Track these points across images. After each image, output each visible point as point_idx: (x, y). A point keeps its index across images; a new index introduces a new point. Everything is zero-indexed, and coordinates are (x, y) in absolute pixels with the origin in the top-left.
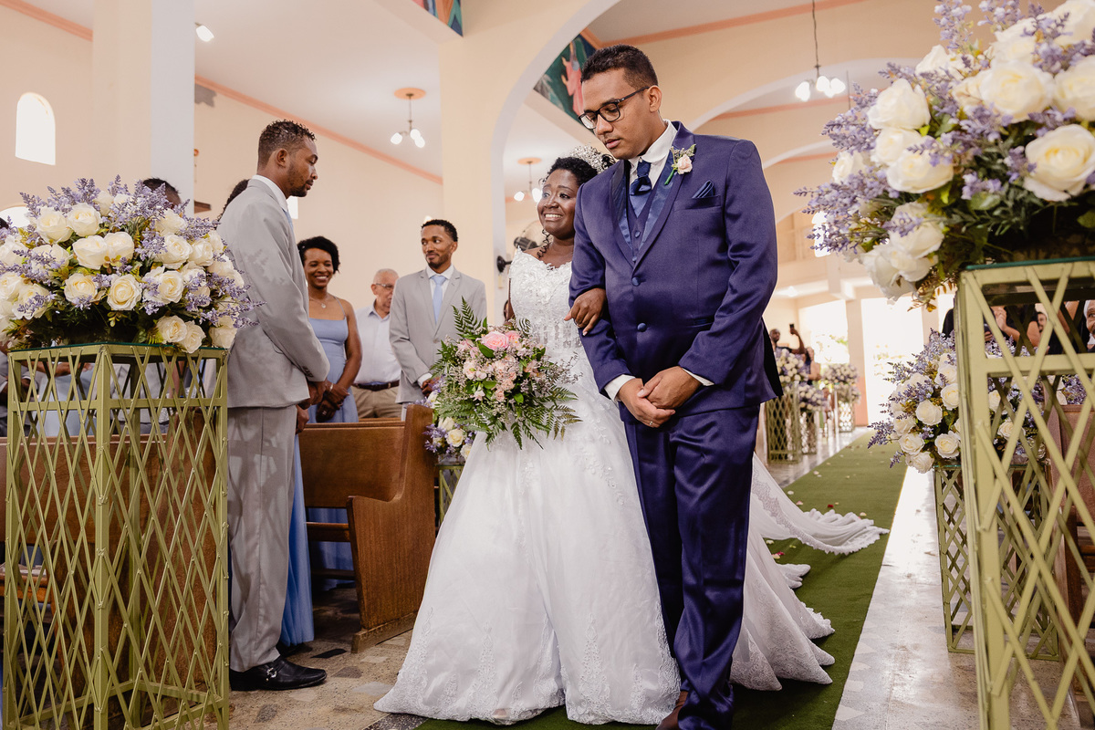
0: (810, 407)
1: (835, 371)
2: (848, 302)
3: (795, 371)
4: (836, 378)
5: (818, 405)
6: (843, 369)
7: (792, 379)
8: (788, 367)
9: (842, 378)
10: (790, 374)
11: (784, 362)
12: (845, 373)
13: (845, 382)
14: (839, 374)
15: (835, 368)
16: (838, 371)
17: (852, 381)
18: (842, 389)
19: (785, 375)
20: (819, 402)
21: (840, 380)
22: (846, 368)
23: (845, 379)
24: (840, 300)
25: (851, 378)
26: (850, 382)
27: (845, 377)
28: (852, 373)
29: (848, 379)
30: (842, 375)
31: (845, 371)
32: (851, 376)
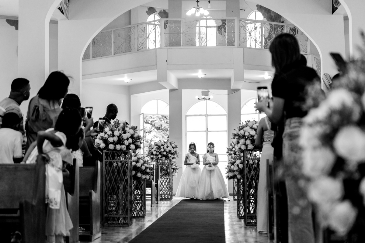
1: (159, 147)
2: (172, 91)
3: (130, 140)
4: (160, 153)
6: (165, 146)
7: (128, 147)
8: (125, 136)
10: (126, 143)
11: (121, 132)
12: (167, 150)
13: (167, 157)
15: (160, 144)
16: (162, 147)
17: (172, 156)
18: (163, 163)
19: (121, 144)
20: (148, 171)
21: (163, 155)
22: (169, 145)
23: (167, 154)
24: (165, 88)
25: (172, 154)
26: (171, 157)
27: (167, 153)
28: (173, 149)
29: (170, 155)
30: (165, 151)
31: (167, 147)
32: (172, 152)
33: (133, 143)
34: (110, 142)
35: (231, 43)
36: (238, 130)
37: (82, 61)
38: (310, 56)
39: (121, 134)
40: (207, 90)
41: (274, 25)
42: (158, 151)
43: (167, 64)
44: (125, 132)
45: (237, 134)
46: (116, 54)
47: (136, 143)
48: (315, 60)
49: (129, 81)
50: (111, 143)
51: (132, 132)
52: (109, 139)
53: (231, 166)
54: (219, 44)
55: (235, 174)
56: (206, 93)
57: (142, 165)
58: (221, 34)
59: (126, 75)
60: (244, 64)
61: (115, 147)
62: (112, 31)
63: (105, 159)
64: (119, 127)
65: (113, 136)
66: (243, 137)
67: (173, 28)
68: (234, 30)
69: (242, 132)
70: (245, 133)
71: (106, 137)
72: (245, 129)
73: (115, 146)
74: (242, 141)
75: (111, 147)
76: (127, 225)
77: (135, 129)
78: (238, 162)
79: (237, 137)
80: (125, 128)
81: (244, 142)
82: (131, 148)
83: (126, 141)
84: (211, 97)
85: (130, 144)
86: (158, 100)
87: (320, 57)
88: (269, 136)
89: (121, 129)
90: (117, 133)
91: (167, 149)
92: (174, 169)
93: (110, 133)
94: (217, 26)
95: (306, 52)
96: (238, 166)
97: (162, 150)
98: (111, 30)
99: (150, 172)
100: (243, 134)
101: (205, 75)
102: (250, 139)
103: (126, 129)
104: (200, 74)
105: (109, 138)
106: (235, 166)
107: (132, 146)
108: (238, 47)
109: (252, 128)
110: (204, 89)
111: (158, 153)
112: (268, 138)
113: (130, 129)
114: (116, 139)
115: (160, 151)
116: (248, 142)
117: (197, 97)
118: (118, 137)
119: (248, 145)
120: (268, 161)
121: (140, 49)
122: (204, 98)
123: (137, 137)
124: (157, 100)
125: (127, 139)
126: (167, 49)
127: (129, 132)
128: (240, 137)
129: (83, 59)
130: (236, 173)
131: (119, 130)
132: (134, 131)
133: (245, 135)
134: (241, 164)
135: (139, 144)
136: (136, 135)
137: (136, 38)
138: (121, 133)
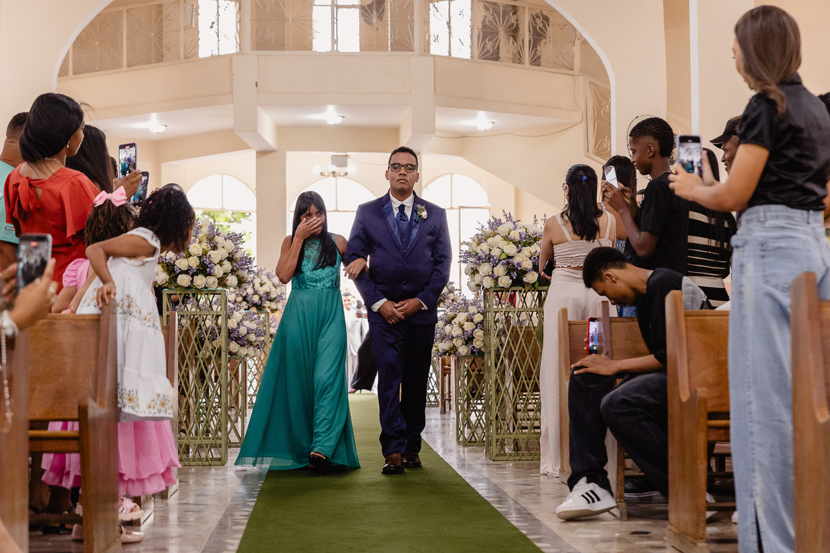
2: (262, 154)
4: (245, 299)
5: (250, 343)
7: (222, 282)
10: (219, 271)
11: (205, 245)
13: (259, 307)
19: (207, 275)
20: (252, 337)
21: (252, 304)
22: (265, 279)
23: (262, 301)
24: (247, 147)
25: (271, 300)
26: (269, 307)
27: (260, 298)
28: (273, 289)
29: (267, 304)
30: (256, 293)
31: (262, 285)
32: (273, 296)
33: (233, 272)
34: (180, 269)
35: (402, 44)
36: (474, 244)
37: (58, 81)
38: (581, 78)
39: (205, 253)
40: (344, 154)
41: (501, 5)
42: (241, 293)
43: (258, 92)
44: (215, 247)
45: (474, 253)
46: (132, 66)
47: (240, 273)
48: (592, 86)
49: (162, 129)
50: (182, 272)
51: (230, 245)
52: (177, 263)
53: (445, 325)
54: (366, 45)
55: (454, 346)
56: (341, 161)
57: (238, 325)
58: (370, 23)
59: (154, 115)
60: (435, 93)
61: (192, 281)
62: (121, 12)
63: (168, 310)
64: (200, 235)
66: (489, 258)
67: (271, 6)
68: (412, 16)
69: (484, 247)
70: (490, 250)
71: (171, 259)
72: (490, 240)
73: (193, 279)
74: (485, 268)
75: (184, 280)
76: (220, 463)
77: (237, 239)
78: (461, 317)
79: (473, 260)
80: (214, 236)
81: (491, 270)
82: (228, 283)
83: (218, 266)
84: (351, 168)
85: (226, 274)
86: (224, 176)
87: (608, 83)
88: (570, 256)
89: (205, 240)
91: (260, 289)
94: (361, 6)
95: (572, 70)
96: (461, 326)
97: (250, 291)
98: (118, 9)
99: (256, 341)
100: (488, 252)
101: (343, 117)
102: (503, 264)
103: (217, 239)
104: (331, 116)
105: (177, 259)
106: (454, 325)
107: (232, 280)
108: (421, 55)
109: (506, 238)
110: (337, 152)
111: (240, 299)
112: (565, 258)
113: (225, 239)
114: (194, 262)
115: (244, 294)
116: (500, 270)
117: (317, 169)
118: (200, 258)
119: (498, 277)
120: (564, 312)
121: (191, 54)
122: (334, 172)
123: (242, 259)
124: (222, 174)
125: (221, 263)
126: (258, 56)
127: (223, 247)
128: (479, 259)
129: (59, 76)
130: (458, 343)
131: (200, 242)
132: (236, 245)
133: (492, 253)
134: (467, 321)
135: (244, 273)
136: (238, 256)
137: (182, 30)
138: (205, 248)
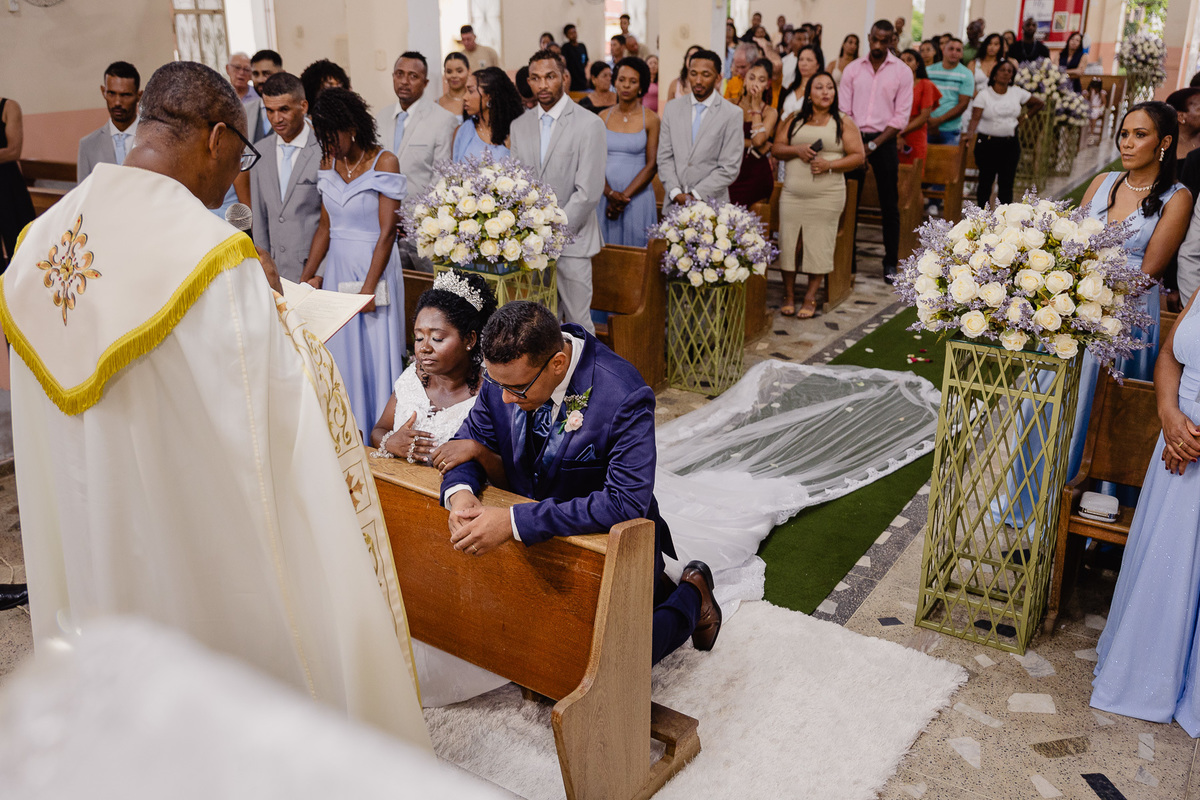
0: (1072, 120)
3: (1054, 87)
6: (1146, 45)
8: (1046, 82)
9: (1143, 57)
12: (1148, 52)
14: (1139, 52)
16: (1140, 48)
21: (1138, 61)
44: (1047, 77)
57: (1078, 107)
65: (1031, 81)
90: (1036, 78)
92: (1158, 77)
93: (1028, 77)
